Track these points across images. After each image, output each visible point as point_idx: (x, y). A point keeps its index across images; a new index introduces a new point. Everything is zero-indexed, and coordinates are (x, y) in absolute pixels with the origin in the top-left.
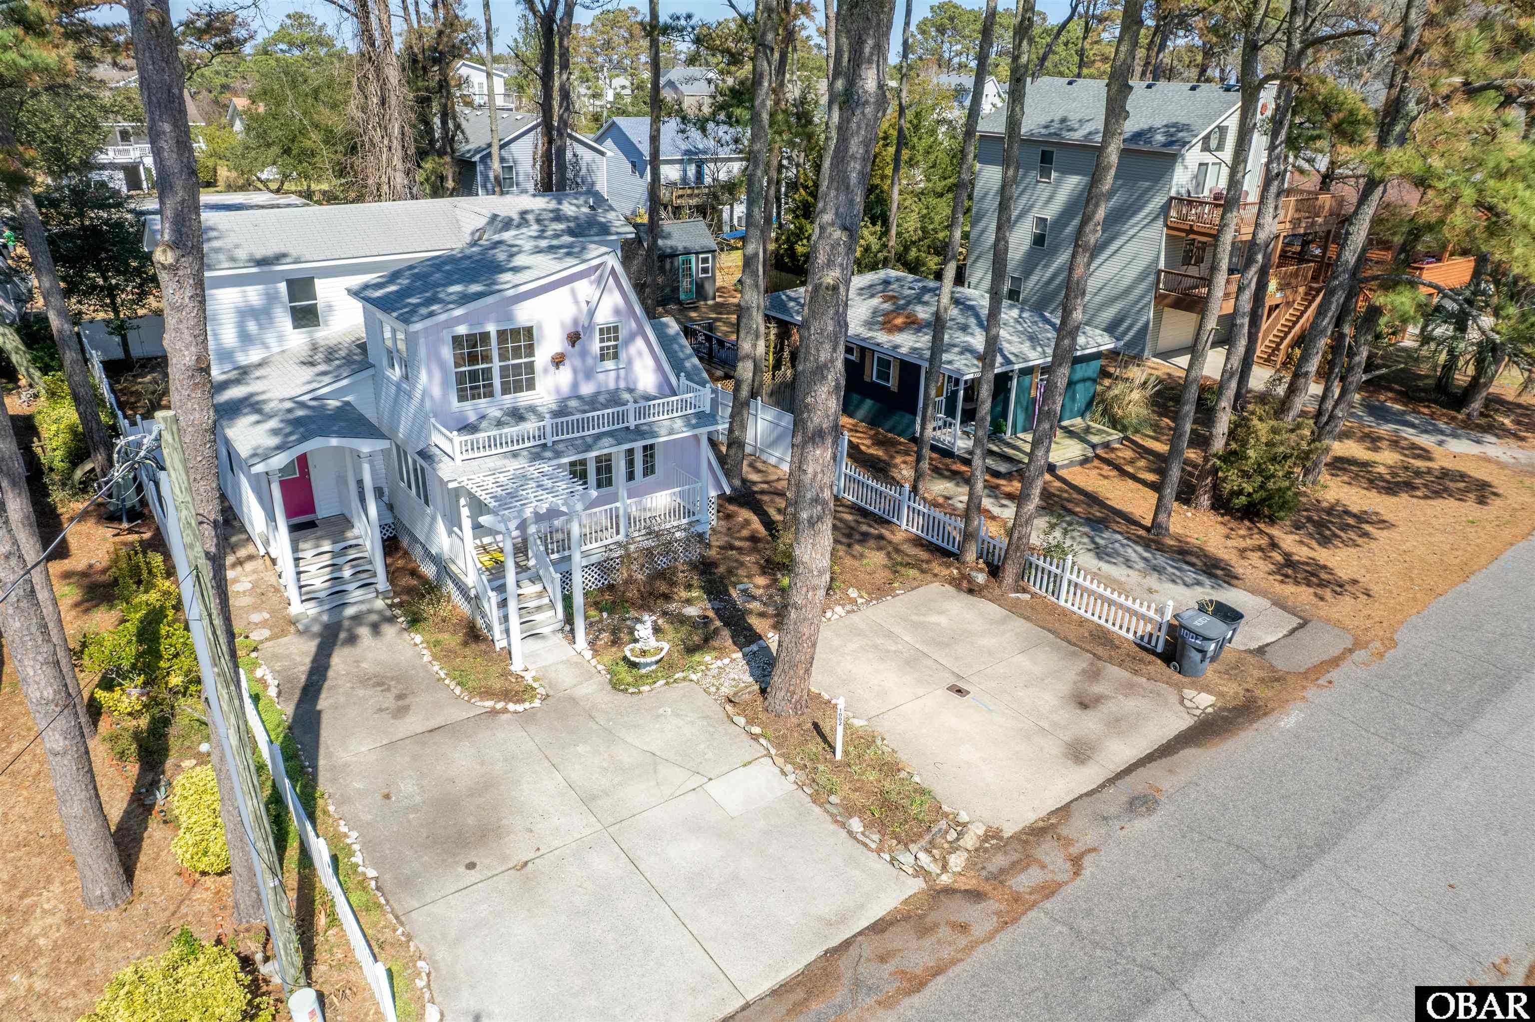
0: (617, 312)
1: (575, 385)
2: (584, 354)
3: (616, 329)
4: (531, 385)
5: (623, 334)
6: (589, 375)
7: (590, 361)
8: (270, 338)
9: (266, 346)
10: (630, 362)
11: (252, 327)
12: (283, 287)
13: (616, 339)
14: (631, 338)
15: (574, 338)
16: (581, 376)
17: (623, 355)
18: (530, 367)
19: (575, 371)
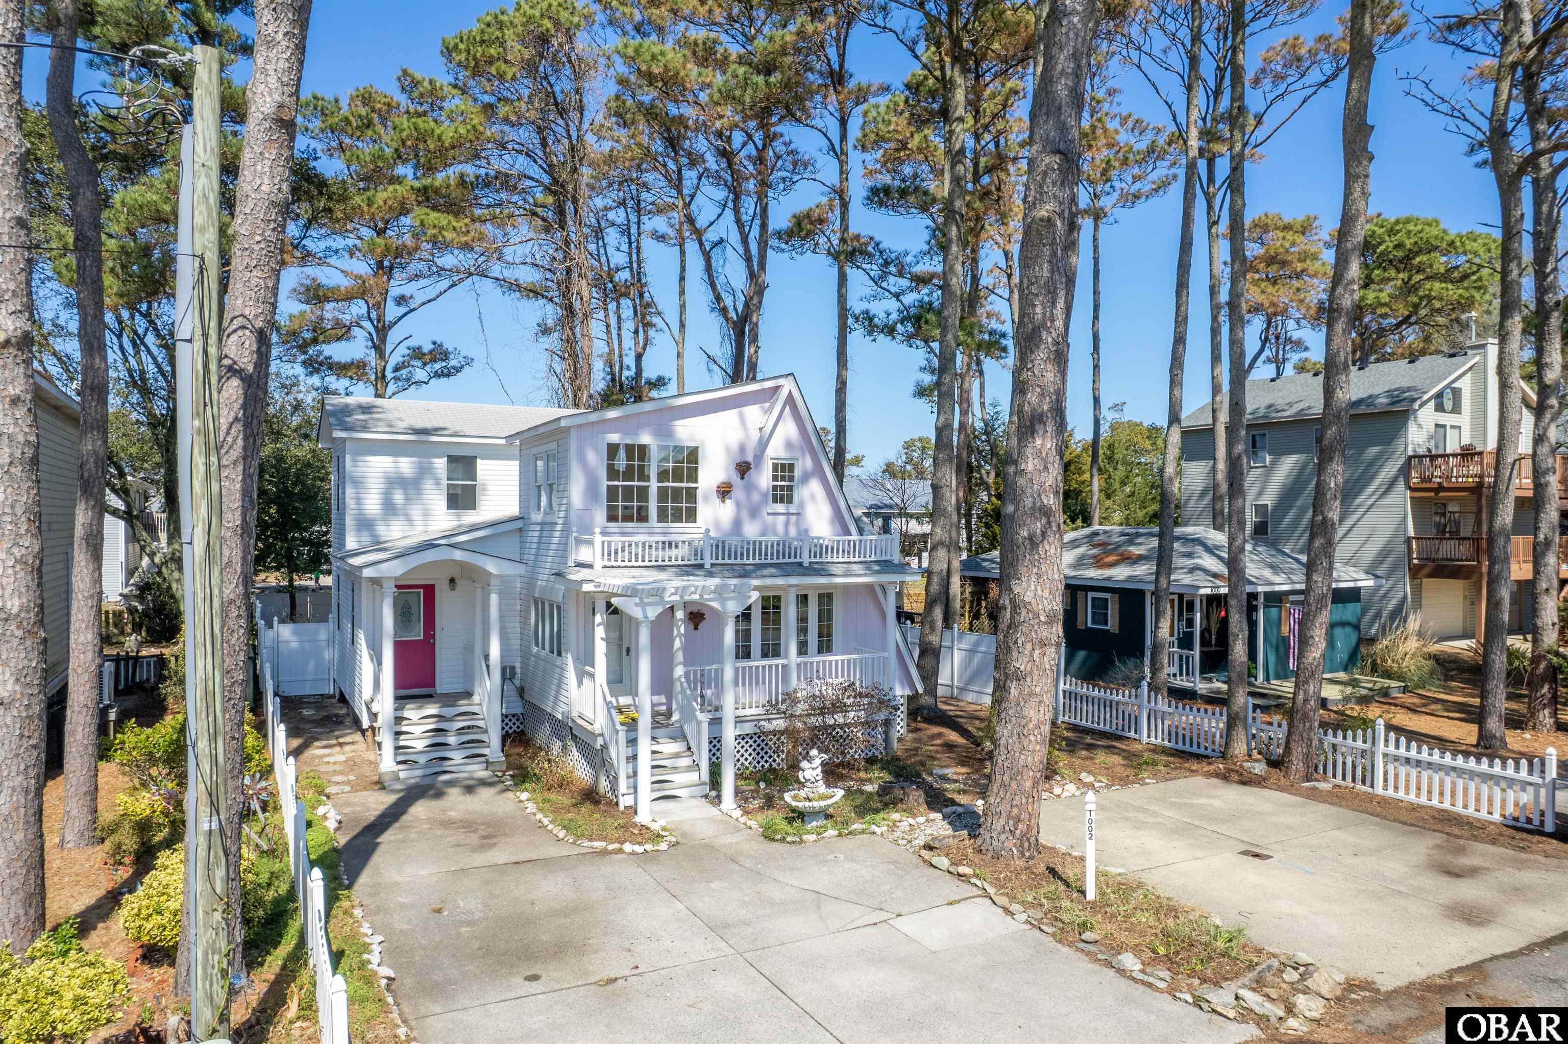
0: (789, 445)
1: (737, 524)
2: (750, 488)
3: (791, 467)
4: (692, 516)
5: (797, 473)
6: (754, 513)
7: (756, 497)
8: (416, 512)
9: (410, 521)
10: (802, 505)
11: (398, 497)
12: (440, 464)
13: (791, 479)
14: (805, 478)
15: (743, 469)
16: (745, 514)
17: (796, 499)
18: (692, 495)
19: (738, 505)
